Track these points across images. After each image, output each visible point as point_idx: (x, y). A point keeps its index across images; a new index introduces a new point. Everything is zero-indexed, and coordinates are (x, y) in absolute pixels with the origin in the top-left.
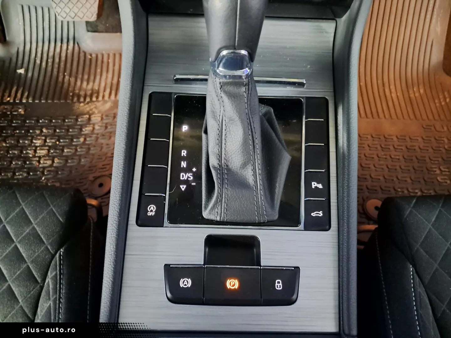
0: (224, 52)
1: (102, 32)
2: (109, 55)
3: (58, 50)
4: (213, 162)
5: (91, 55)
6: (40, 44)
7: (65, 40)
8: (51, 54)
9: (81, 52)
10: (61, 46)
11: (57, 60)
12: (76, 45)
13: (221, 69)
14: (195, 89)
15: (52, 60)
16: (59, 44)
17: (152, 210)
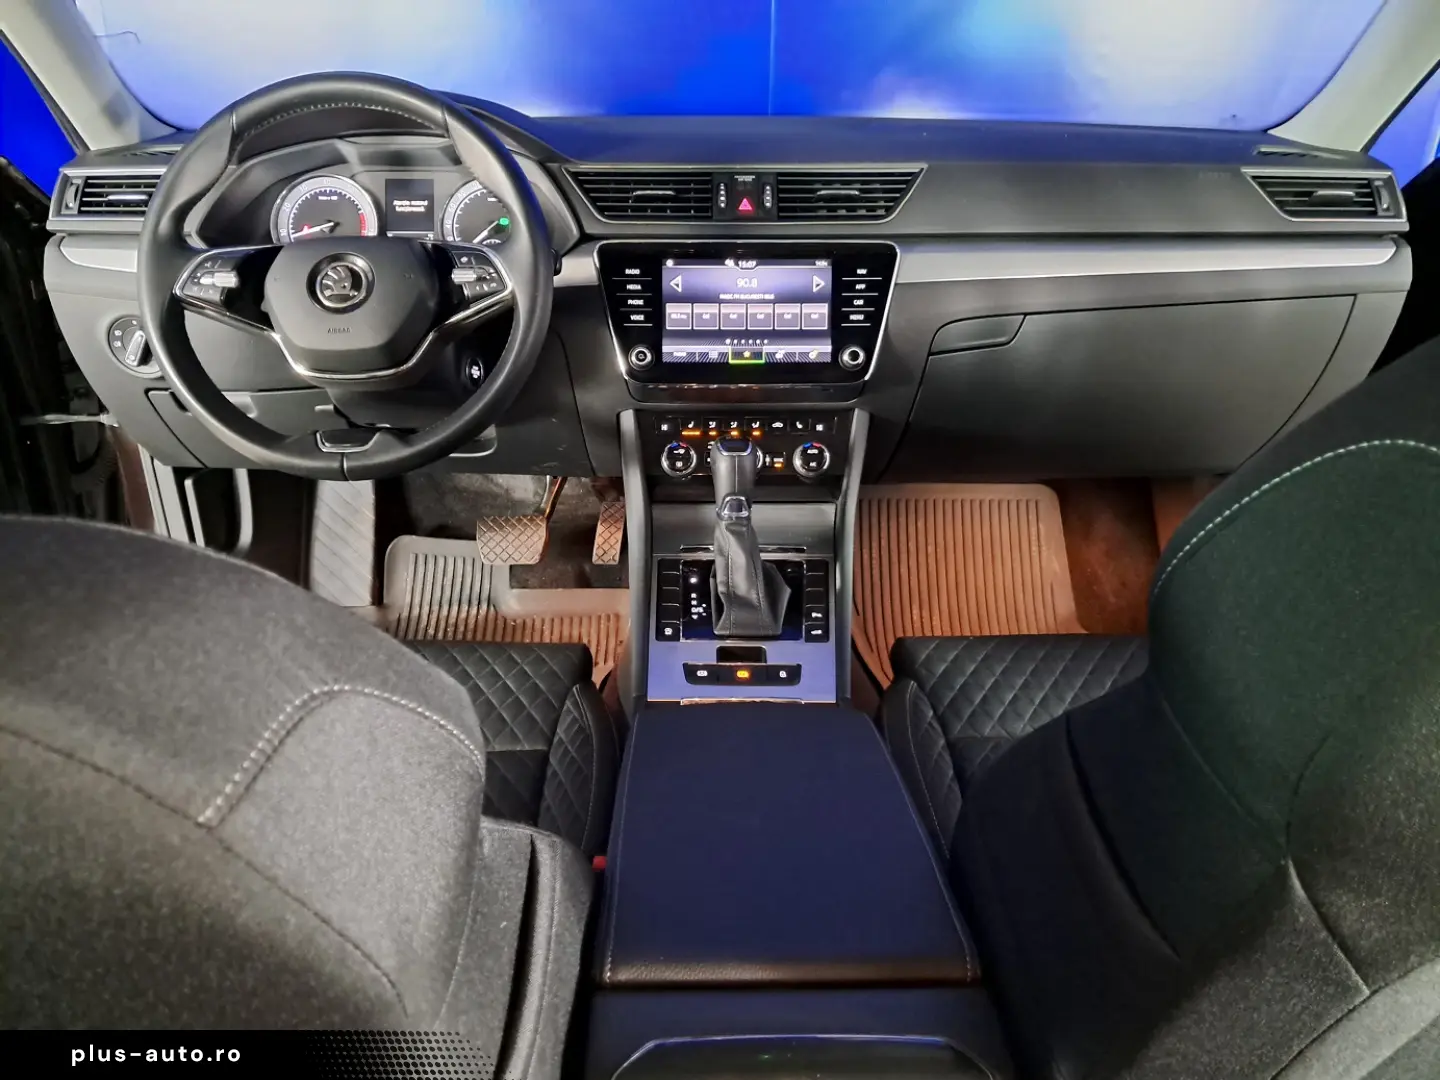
0: (728, 499)
1: (535, 588)
2: (543, 621)
3: (463, 615)
4: (721, 589)
5: (515, 621)
6: (435, 608)
7: (475, 602)
8: (452, 620)
9: (499, 617)
10: (468, 611)
11: (461, 628)
12: (492, 608)
13: (726, 512)
14: (703, 556)
15: (453, 629)
16: (465, 607)
17: (668, 631)
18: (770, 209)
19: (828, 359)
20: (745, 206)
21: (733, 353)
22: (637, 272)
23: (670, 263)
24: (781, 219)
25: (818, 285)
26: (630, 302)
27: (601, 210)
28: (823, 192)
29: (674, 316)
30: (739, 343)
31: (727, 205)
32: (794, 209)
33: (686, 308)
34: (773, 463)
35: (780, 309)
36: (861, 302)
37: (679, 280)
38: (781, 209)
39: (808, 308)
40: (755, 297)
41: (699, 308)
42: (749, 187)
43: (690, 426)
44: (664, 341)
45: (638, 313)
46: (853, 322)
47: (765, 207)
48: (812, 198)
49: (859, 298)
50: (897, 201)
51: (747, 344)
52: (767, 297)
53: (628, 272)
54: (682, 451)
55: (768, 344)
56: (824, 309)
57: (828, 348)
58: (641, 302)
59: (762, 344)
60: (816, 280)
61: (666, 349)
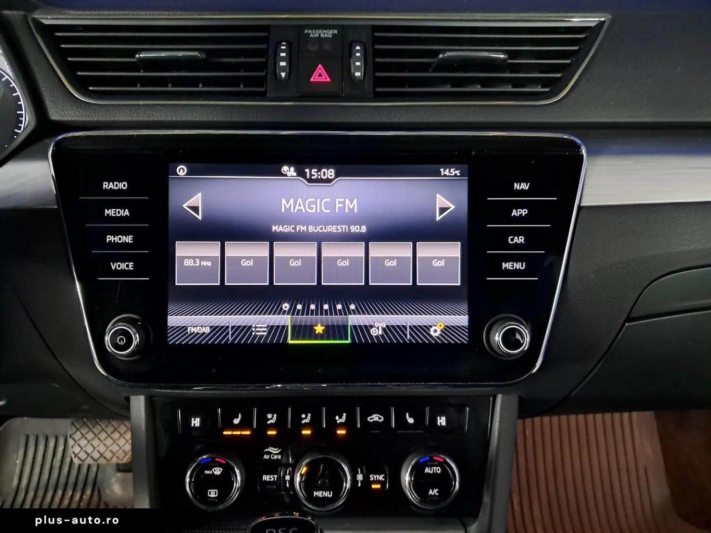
6: (40, 493)
12: (96, 493)
16: (69, 492)
18: (361, 82)
19: (464, 339)
20: (320, 75)
21: (293, 327)
22: (122, 186)
23: (182, 170)
24: (379, 97)
25: (443, 210)
26: (110, 238)
27: (82, 85)
28: (448, 54)
29: (188, 263)
30: (306, 311)
31: (289, 75)
32: (401, 82)
33: (211, 250)
34: (367, 482)
35: (378, 250)
36: (520, 240)
37: (197, 199)
38: (379, 82)
39: (427, 250)
40: (332, 229)
41: (234, 250)
42: (327, 47)
43: (236, 421)
44: (171, 307)
45: (123, 259)
46: (508, 273)
47: (353, 77)
48: (430, 64)
49: (517, 232)
50: (568, 70)
51: (320, 311)
52: (354, 229)
53: (106, 185)
54: (218, 471)
55: (356, 312)
56: (453, 251)
57: (462, 320)
58: (129, 239)
59: (346, 311)
60: (441, 201)
61: (173, 320)
